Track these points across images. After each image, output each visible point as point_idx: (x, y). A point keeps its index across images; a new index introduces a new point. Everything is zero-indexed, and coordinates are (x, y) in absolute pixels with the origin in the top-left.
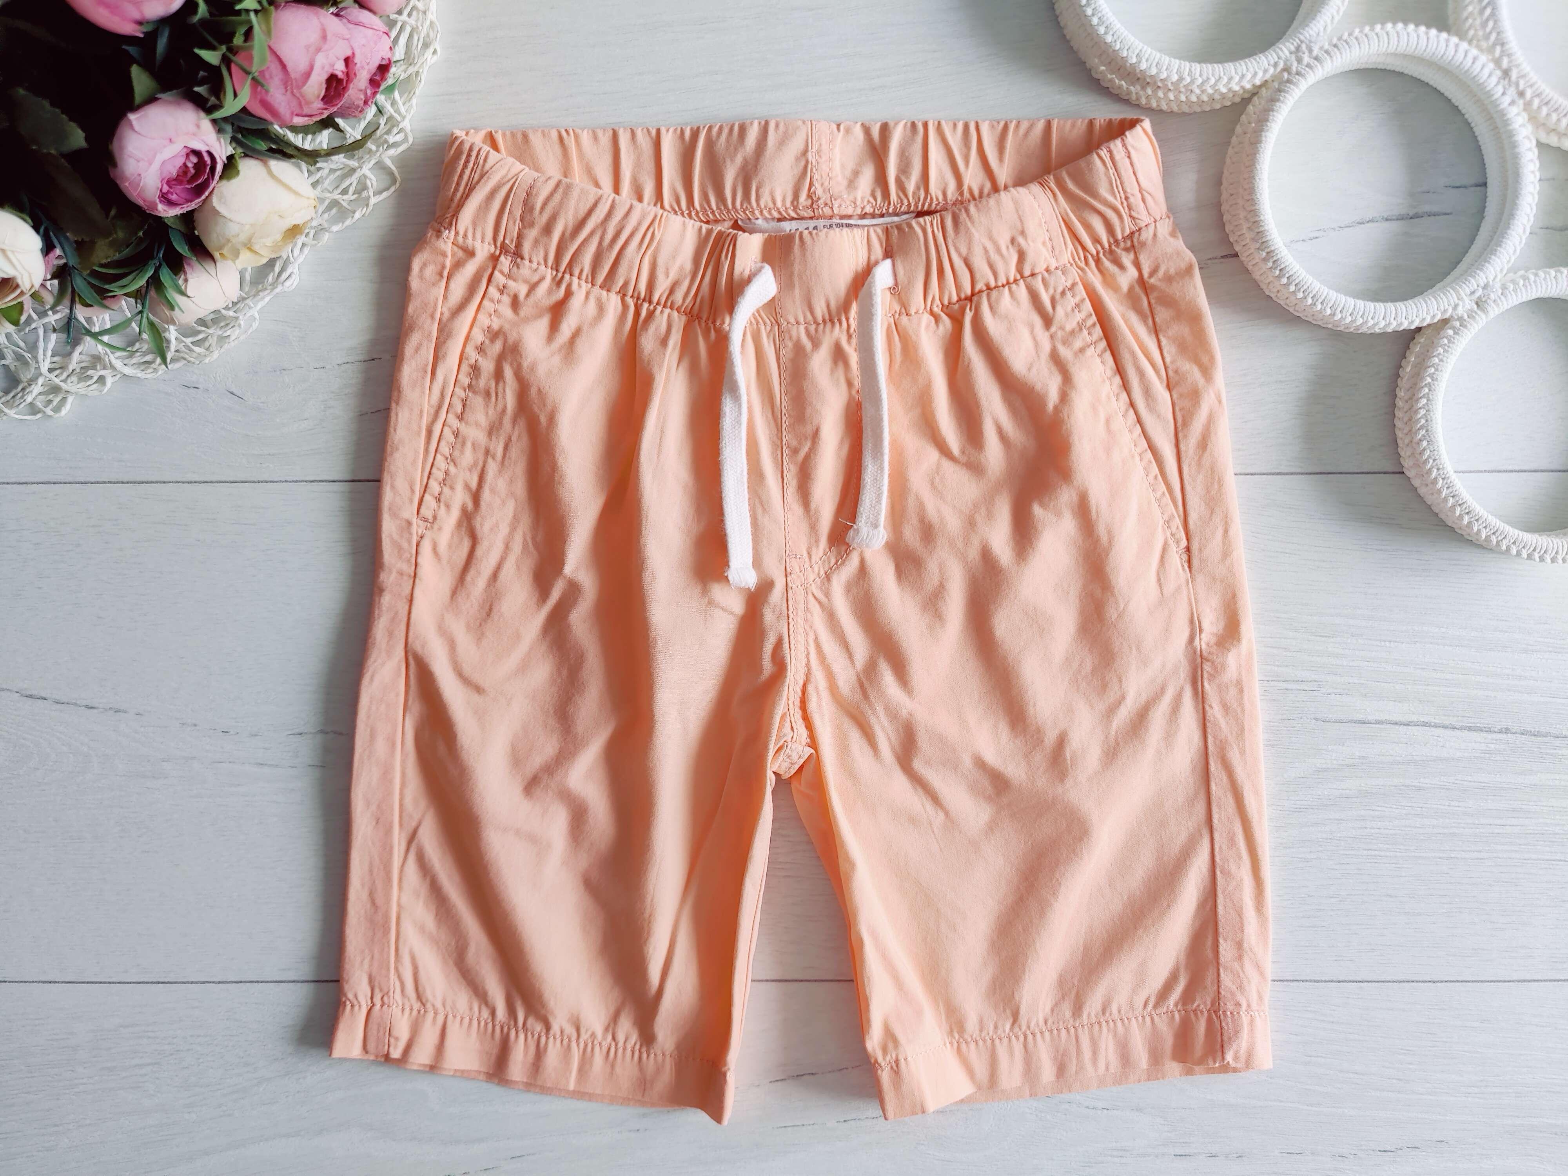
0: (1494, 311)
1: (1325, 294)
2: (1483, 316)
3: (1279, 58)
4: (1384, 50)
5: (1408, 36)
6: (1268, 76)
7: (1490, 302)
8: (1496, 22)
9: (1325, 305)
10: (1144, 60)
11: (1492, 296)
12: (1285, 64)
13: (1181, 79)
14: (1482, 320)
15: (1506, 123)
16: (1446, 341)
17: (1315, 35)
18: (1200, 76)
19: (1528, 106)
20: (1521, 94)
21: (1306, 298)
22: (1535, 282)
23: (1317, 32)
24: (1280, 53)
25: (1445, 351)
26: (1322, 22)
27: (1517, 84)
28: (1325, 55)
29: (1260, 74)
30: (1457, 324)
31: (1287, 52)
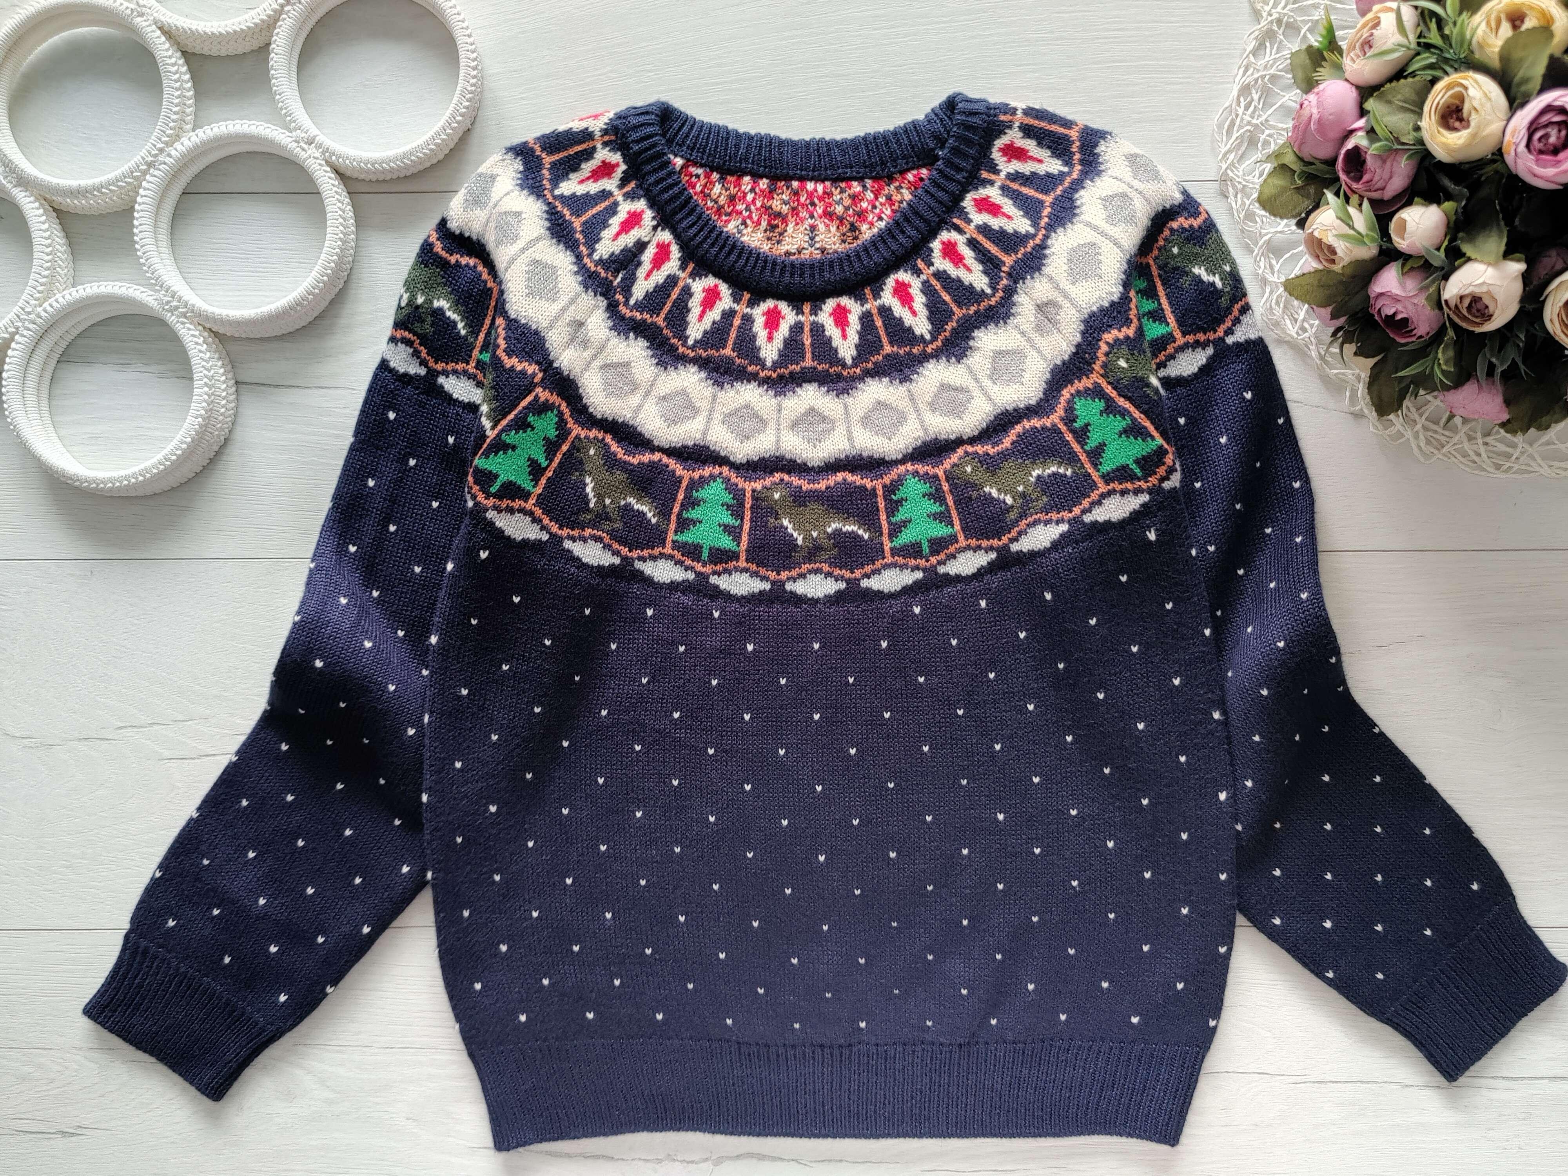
0: (314, 131)
2: (317, 138)
3: (178, 322)
6: (192, 327)
7: (306, 136)
8: (118, 181)
11: (303, 135)
12: (181, 317)
14: (321, 138)
15: (183, 156)
16: (340, 160)
19: (169, 144)
20: (161, 150)
22: (286, 109)
24: (175, 321)
25: (347, 158)
26: (147, 299)
27: (156, 156)
28: (169, 291)
29: (192, 332)
30: (327, 154)
31: (173, 318)
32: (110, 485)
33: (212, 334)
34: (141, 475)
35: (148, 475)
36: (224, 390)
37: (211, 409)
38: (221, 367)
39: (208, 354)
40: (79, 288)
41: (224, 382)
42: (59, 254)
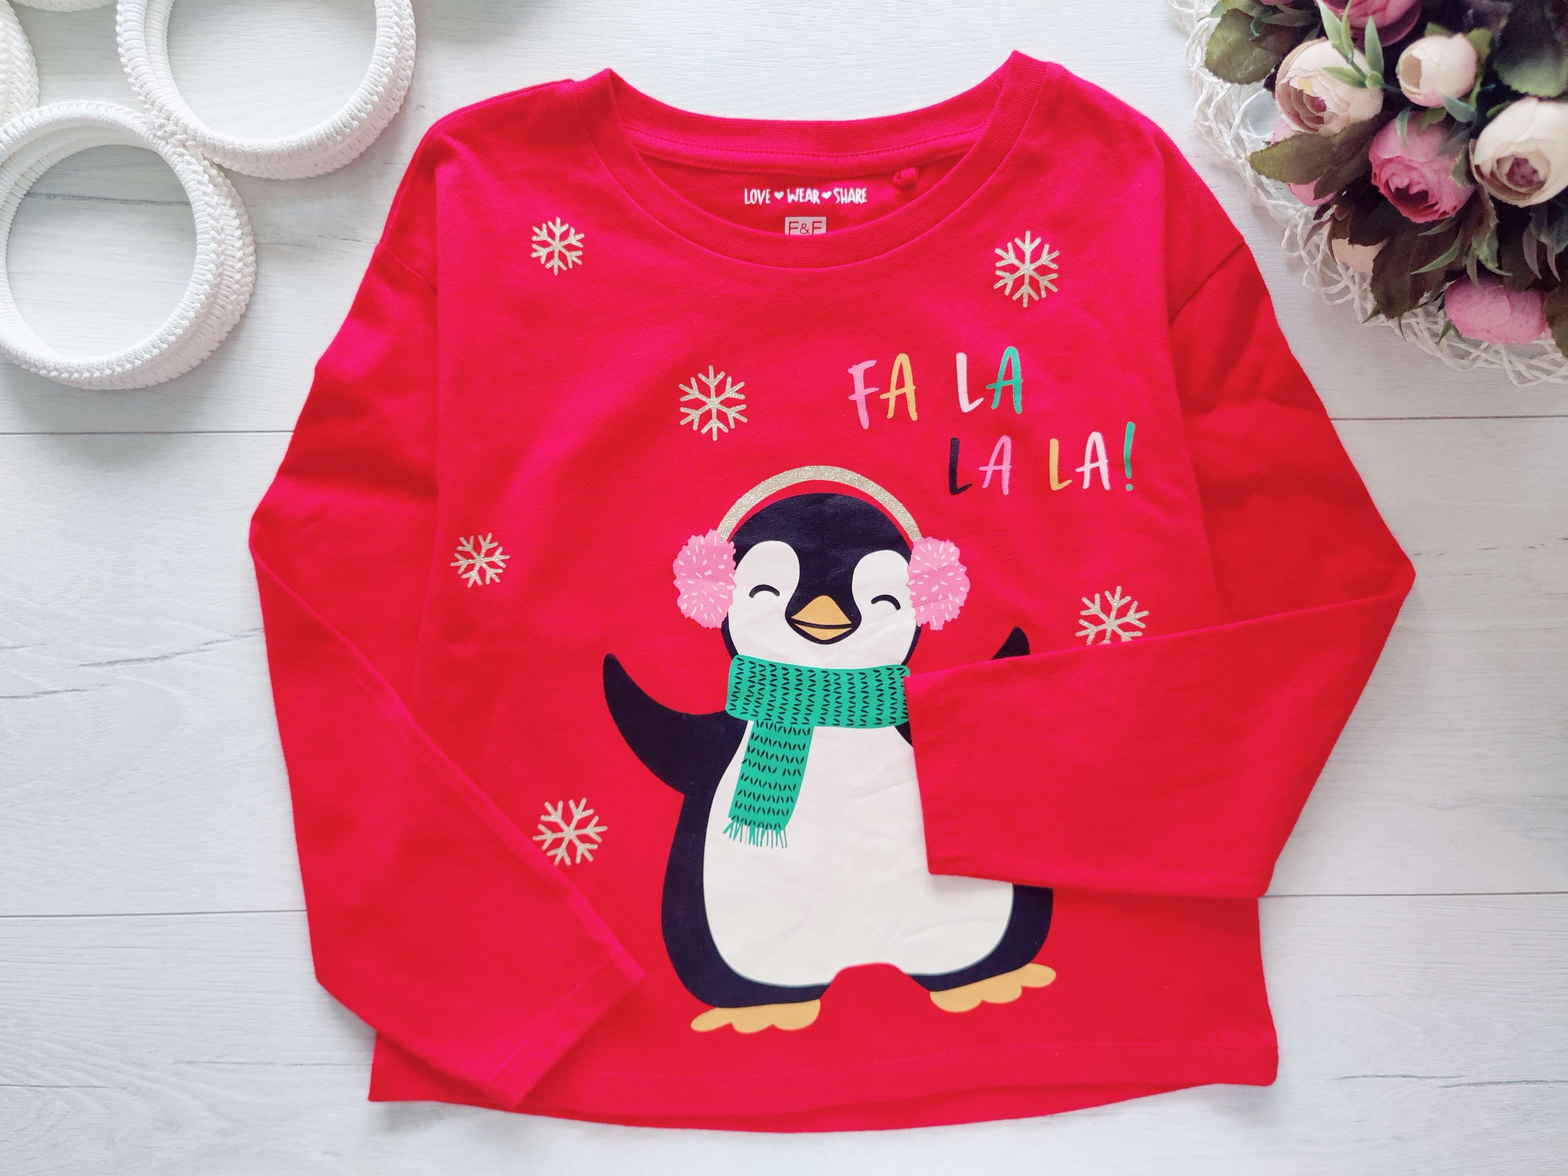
1: (379, 57)
3: (175, 153)
4: (146, 59)
5: (127, 40)
6: (193, 160)
9: (388, 55)
10: (204, 278)
12: (179, 147)
13: (214, 239)
17: (146, 125)
18: (207, 222)
21: (386, 74)
23: (143, 124)
24: (170, 153)
28: (163, 111)
29: (193, 167)
31: (168, 147)
32: (87, 375)
33: (222, 174)
34: (128, 361)
35: (138, 363)
36: (239, 249)
37: (221, 274)
38: (235, 218)
39: (216, 198)
40: (42, 108)
41: (240, 238)
42: (19, 63)
